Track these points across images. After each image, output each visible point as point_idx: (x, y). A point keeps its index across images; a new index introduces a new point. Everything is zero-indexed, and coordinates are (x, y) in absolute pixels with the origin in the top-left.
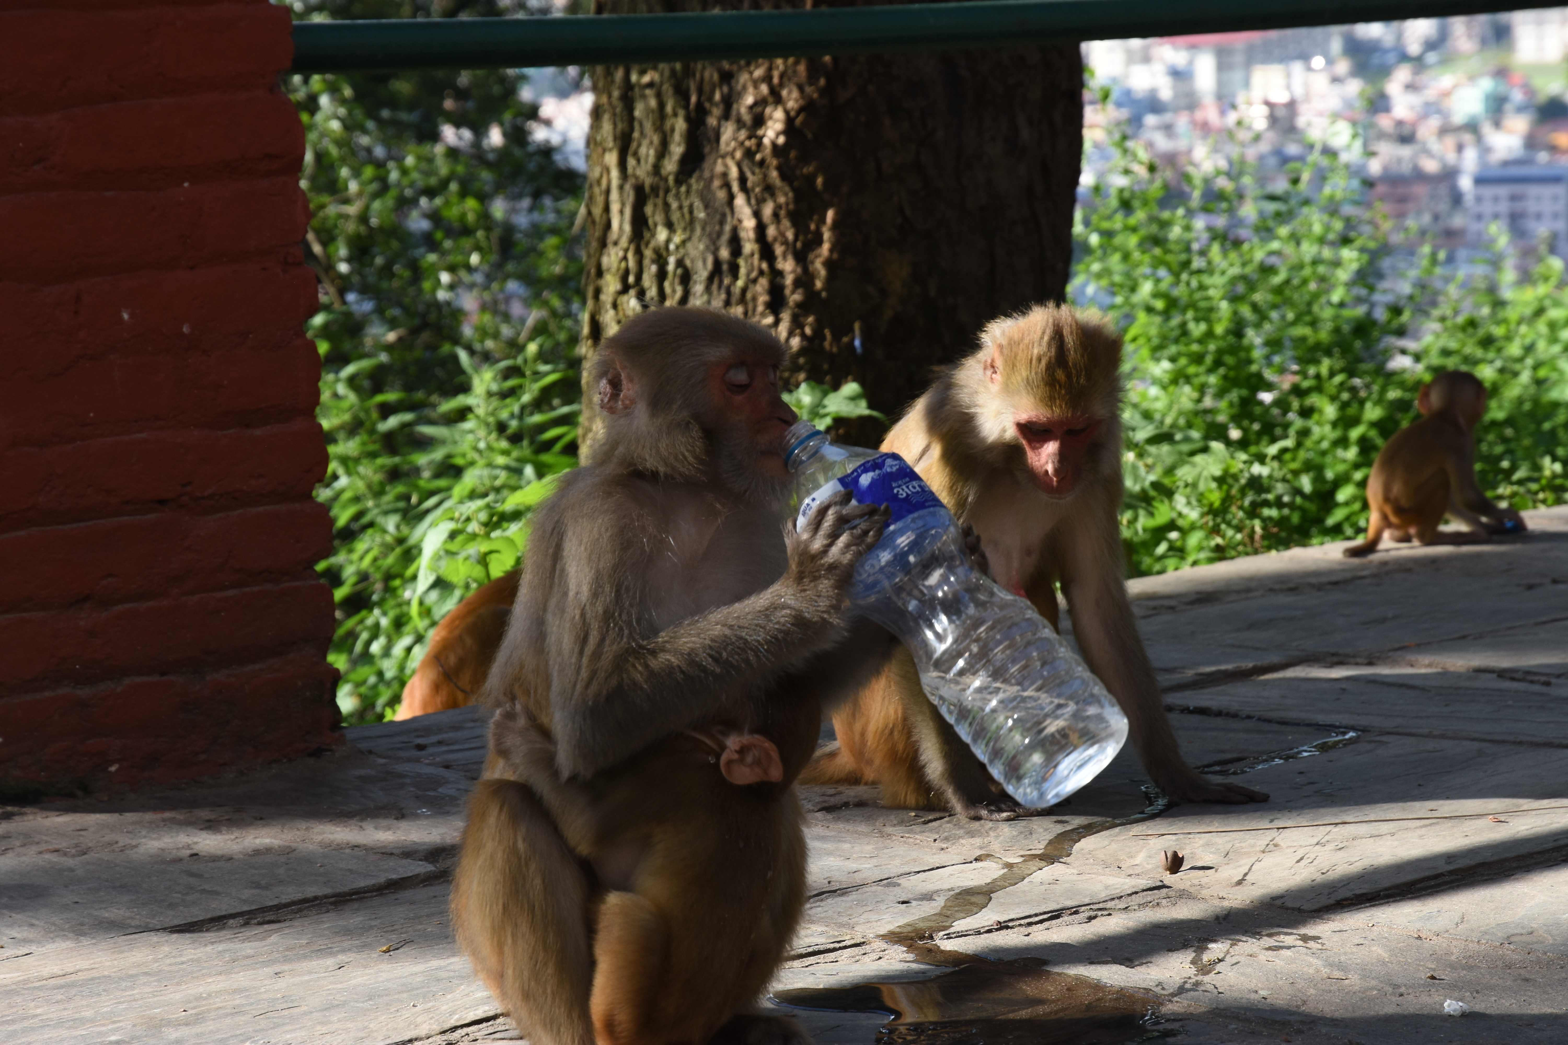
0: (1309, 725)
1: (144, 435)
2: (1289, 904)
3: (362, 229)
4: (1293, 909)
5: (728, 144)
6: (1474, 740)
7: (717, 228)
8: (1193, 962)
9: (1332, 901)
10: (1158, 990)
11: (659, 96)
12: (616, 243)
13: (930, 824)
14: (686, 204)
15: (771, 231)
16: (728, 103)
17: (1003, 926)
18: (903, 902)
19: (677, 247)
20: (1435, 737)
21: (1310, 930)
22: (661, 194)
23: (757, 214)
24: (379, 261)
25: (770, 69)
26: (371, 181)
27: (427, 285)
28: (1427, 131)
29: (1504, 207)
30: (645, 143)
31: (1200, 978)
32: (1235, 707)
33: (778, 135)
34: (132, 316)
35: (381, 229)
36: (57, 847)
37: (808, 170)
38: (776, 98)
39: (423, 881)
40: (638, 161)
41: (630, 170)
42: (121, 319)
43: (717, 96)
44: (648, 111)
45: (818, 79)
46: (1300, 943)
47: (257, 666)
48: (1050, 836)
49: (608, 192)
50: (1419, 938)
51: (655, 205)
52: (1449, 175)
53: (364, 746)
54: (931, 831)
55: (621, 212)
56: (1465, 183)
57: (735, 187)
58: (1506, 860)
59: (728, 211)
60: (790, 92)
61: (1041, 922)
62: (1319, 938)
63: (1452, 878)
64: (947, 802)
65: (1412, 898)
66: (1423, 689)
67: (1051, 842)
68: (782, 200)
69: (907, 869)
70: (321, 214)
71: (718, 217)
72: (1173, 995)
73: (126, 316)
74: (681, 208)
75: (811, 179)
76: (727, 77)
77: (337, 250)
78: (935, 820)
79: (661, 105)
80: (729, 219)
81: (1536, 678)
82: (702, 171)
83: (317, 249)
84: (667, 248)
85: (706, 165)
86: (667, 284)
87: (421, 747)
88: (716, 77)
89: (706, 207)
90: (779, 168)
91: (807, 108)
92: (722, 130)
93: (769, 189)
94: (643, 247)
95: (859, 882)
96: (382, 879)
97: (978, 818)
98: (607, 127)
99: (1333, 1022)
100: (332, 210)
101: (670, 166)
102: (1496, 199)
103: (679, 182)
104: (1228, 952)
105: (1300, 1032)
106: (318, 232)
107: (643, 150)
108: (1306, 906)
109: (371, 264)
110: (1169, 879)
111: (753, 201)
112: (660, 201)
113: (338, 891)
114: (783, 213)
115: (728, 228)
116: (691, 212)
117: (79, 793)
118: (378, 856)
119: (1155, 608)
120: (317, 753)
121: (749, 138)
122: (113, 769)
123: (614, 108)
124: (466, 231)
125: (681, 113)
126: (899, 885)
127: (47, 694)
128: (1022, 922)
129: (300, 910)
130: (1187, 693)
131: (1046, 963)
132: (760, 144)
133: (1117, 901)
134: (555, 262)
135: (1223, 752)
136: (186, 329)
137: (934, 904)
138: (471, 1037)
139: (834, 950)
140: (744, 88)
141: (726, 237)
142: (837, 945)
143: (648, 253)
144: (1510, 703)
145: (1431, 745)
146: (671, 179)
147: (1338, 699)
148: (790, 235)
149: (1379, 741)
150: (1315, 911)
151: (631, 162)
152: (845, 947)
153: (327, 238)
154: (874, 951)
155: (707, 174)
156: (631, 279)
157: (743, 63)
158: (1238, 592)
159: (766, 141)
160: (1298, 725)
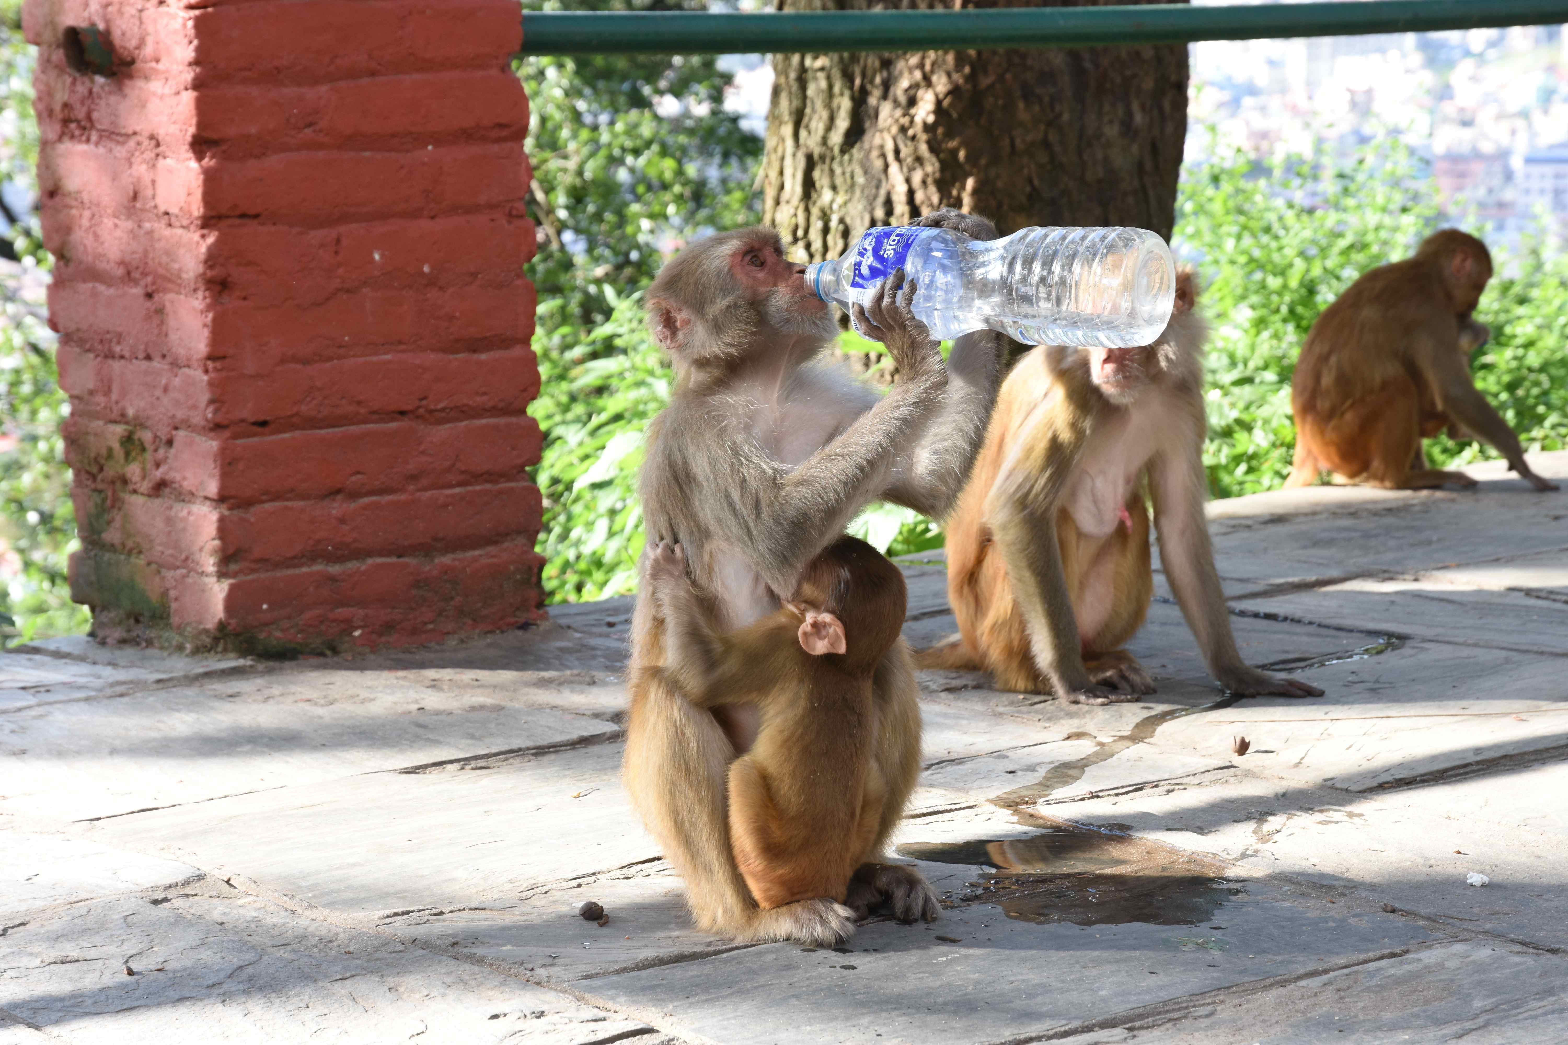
0: (1361, 632)
1: (389, 357)
2: (1338, 785)
3: (578, 182)
4: (1342, 789)
5: (885, 121)
6: (1503, 649)
7: (874, 191)
8: (1254, 832)
9: (1375, 784)
10: (1224, 855)
11: (828, 78)
12: (788, 202)
13: (1036, 706)
14: (848, 170)
15: (919, 196)
16: (887, 86)
17: (1094, 796)
18: (1011, 772)
19: (840, 207)
20: (1469, 645)
21: (1354, 808)
22: (828, 161)
23: (908, 181)
24: (591, 208)
25: (923, 58)
26: (586, 143)
27: (629, 229)
28: (1485, 118)
29: (1549, 184)
30: (816, 117)
31: (1260, 846)
32: (1298, 614)
33: (928, 114)
34: (382, 256)
35: (593, 181)
36: (309, 697)
37: (953, 144)
38: (927, 81)
39: (609, 738)
40: (809, 132)
41: (802, 141)
42: (373, 258)
43: (878, 80)
44: (819, 91)
45: (963, 67)
46: (1347, 819)
47: (477, 553)
48: (1137, 720)
49: (782, 159)
50: (1448, 818)
51: (822, 171)
52: (1503, 155)
53: (563, 621)
54: (1036, 712)
55: (794, 176)
56: (1517, 163)
57: (891, 157)
58: (1525, 753)
59: (883, 177)
60: (939, 78)
61: (1127, 793)
62: (1362, 815)
63: (1480, 767)
64: (1052, 687)
65: (1444, 784)
66: (1461, 604)
67: (1137, 726)
68: (929, 169)
69: (1014, 744)
70: (544, 167)
71: (874, 183)
72: (1236, 860)
73: (377, 257)
74: (844, 173)
75: (954, 152)
76: (887, 64)
77: (557, 197)
78: (1040, 702)
79: (830, 87)
80: (884, 183)
81: (1558, 597)
82: (862, 142)
83: (540, 196)
84: (831, 208)
85: (867, 138)
86: (830, 238)
87: (611, 625)
88: (877, 64)
89: (866, 172)
90: (929, 142)
91: (954, 91)
92: (881, 108)
93: (919, 160)
94: (810, 206)
95: (974, 753)
96: (575, 735)
97: (1076, 702)
98: (784, 103)
99: (1372, 887)
100: (554, 164)
101: (836, 138)
102: (1543, 176)
103: (843, 151)
104: (1284, 824)
105: (1343, 895)
106: (541, 182)
107: (813, 125)
108: (1353, 788)
109: (584, 211)
110: (1237, 760)
111: (905, 169)
112: (826, 167)
113: (538, 744)
114: (930, 180)
115: (883, 192)
116: (852, 177)
117: (329, 653)
118: (572, 716)
119: (1234, 526)
120: (525, 626)
121: (904, 115)
122: (357, 633)
123: (790, 87)
124: (665, 186)
125: (847, 93)
126: (1007, 757)
127: (305, 570)
128: (1111, 792)
129: (507, 759)
130: (1259, 601)
131: (1129, 828)
132: (912, 122)
133: (1191, 778)
134: (737, 212)
135: (1287, 652)
136: (426, 269)
137: (1036, 774)
138: (645, 873)
139: (951, 811)
140: (901, 73)
141: (881, 199)
142: (953, 807)
143: (815, 211)
144: (1535, 617)
145: (1466, 652)
146: (836, 150)
147: (1387, 610)
148: (935, 199)
149: (1422, 648)
150: (1360, 792)
151: (803, 133)
152: (960, 809)
153: (549, 189)
154: (984, 812)
155: (866, 145)
156: (800, 233)
157: (900, 52)
158: (1306, 515)
159: (918, 120)
160: (1351, 631)
